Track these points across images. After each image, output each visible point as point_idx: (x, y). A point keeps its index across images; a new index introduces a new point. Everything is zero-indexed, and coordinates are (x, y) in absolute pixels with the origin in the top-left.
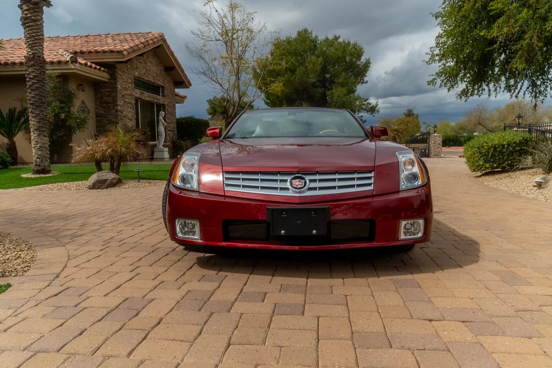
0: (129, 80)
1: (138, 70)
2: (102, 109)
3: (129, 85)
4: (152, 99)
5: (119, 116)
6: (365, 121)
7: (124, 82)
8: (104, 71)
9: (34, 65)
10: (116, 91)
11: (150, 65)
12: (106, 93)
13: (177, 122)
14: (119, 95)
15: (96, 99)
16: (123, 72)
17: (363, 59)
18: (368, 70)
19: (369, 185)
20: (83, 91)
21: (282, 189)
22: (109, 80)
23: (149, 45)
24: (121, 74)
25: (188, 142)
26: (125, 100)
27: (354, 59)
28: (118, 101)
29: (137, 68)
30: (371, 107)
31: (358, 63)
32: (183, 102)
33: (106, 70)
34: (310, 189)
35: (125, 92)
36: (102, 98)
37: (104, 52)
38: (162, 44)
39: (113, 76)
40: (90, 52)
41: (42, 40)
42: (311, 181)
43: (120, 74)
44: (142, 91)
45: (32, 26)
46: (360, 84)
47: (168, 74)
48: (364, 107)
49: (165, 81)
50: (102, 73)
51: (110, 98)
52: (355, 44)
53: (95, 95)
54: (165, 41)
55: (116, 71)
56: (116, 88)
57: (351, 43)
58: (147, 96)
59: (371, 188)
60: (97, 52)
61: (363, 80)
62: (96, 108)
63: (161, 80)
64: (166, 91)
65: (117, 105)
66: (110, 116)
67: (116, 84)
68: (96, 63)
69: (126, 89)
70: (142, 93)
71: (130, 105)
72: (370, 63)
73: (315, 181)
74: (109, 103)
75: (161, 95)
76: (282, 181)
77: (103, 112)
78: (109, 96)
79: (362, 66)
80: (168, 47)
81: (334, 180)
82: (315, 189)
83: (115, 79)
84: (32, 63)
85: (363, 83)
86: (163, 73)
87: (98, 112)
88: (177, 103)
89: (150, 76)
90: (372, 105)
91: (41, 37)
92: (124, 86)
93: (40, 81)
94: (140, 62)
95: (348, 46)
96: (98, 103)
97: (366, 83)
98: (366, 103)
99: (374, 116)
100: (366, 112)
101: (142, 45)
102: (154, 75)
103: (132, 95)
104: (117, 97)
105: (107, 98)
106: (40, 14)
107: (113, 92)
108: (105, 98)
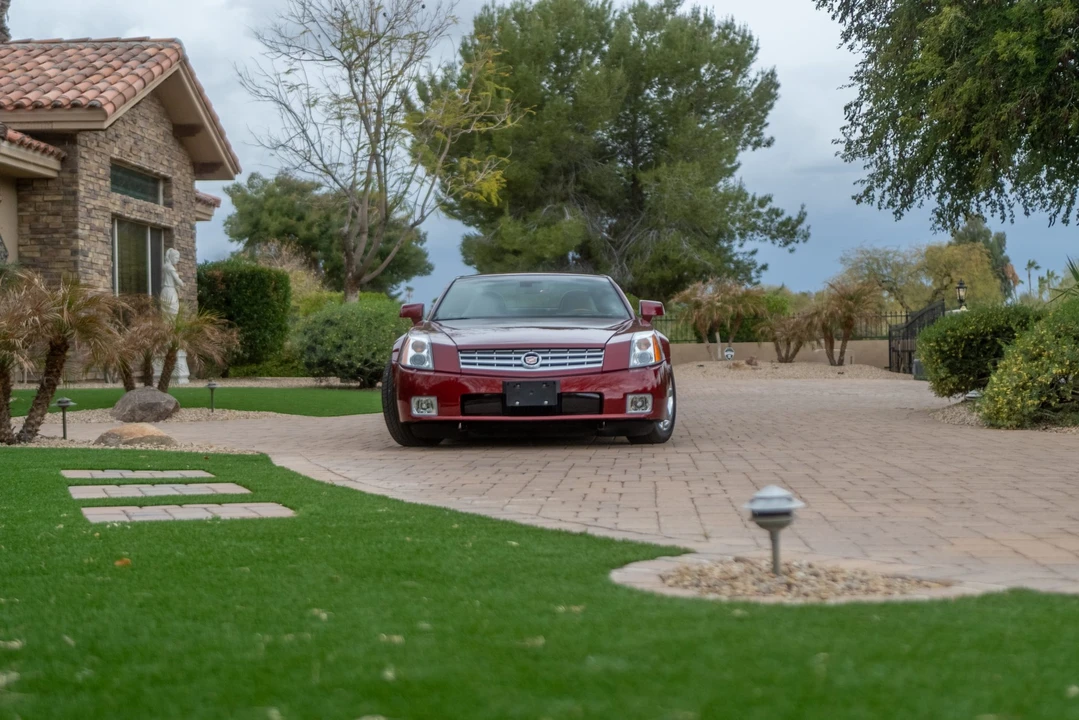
0: (101, 171)
1: (119, 142)
2: (38, 248)
3: (101, 182)
4: (146, 215)
5: (80, 265)
6: (764, 267)
7: (91, 176)
10: (76, 200)
11: (141, 123)
12: (50, 207)
13: (199, 275)
14: (82, 212)
15: (21, 221)
16: (88, 151)
17: (755, 71)
18: (771, 106)
19: (599, 362)
21: (516, 365)
22: (58, 172)
23: (153, 78)
24: (87, 157)
25: (231, 334)
26: (93, 222)
27: (728, 73)
28: (80, 226)
29: (116, 136)
30: (784, 224)
31: (740, 83)
32: (210, 216)
34: (542, 365)
35: (92, 202)
36: (37, 220)
37: (56, 106)
38: (178, 72)
39: (68, 163)
42: (543, 358)
43: (84, 158)
44: (124, 197)
46: (750, 148)
47: (183, 145)
48: (760, 223)
49: (175, 164)
51: (60, 218)
52: (729, 26)
53: (20, 210)
54: (186, 62)
55: (76, 152)
56: (75, 193)
57: (716, 24)
58: (136, 208)
59: (601, 365)
60: (37, 106)
61: (759, 134)
62: (19, 245)
63: (165, 163)
64: (174, 192)
65: (76, 237)
66: (58, 265)
67: (76, 183)
68: (34, 134)
69: (95, 195)
70: (125, 202)
71: (101, 235)
72: (777, 86)
73: (547, 358)
74: (56, 231)
75: (161, 200)
76: (516, 358)
77: (37, 255)
78: (56, 214)
79: (753, 95)
80: (191, 75)
81: (565, 358)
82: (547, 365)
83: (74, 172)
85: (757, 145)
86: (171, 140)
87: (26, 254)
88: (198, 219)
89: (142, 154)
90: (783, 218)
92: (91, 186)
95: (705, 34)
96: (26, 230)
97: (769, 143)
98: (764, 210)
99: (792, 251)
100: (768, 237)
102: (151, 150)
103: (105, 209)
104: (76, 216)
105: (50, 219)
107: (67, 203)
108: (44, 219)
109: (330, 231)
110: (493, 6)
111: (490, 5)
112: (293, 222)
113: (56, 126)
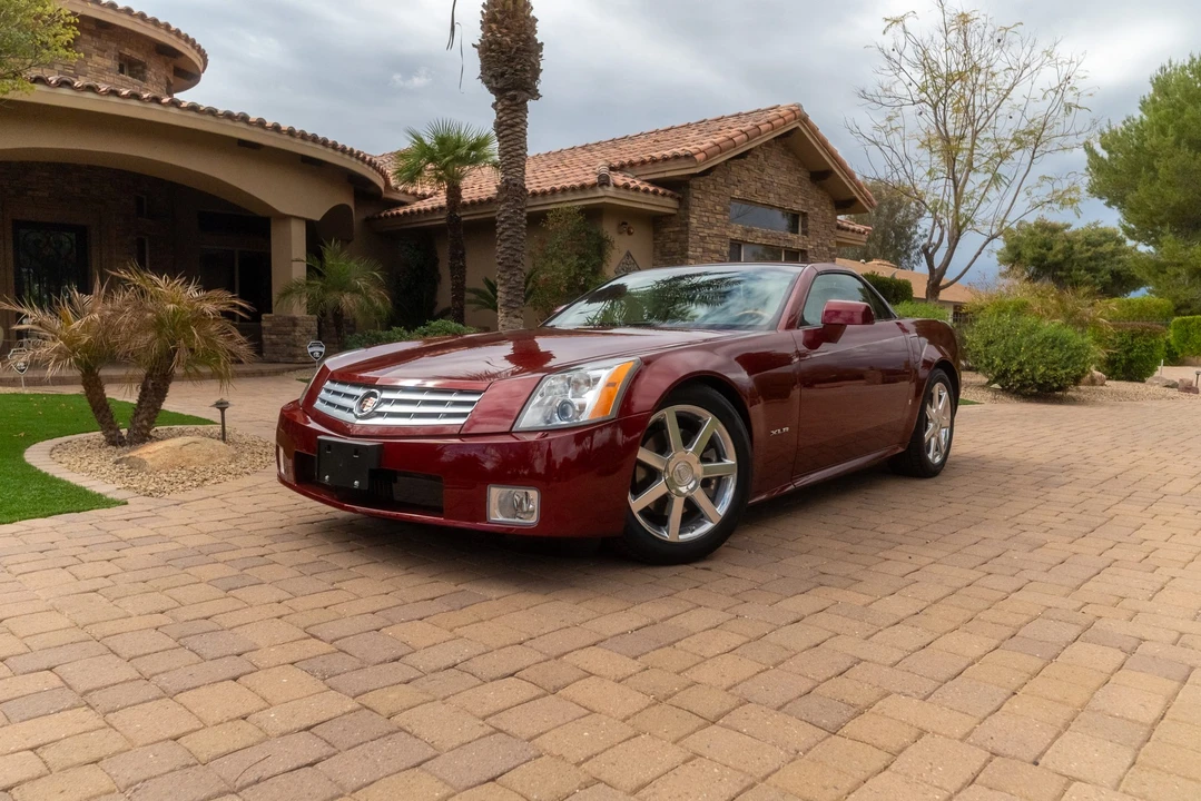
0: (718, 208)
1: (742, 186)
3: (718, 216)
4: (774, 241)
7: (705, 212)
8: (664, 195)
9: (506, 200)
10: (688, 229)
11: (770, 171)
12: (672, 236)
14: (692, 239)
15: (655, 247)
16: (704, 193)
20: (630, 233)
22: (676, 209)
23: (760, 134)
24: (700, 196)
26: (708, 246)
28: (691, 249)
29: (738, 181)
33: (669, 192)
35: (707, 231)
36: (664, 246)
37: (666, 159)
38: (797, 128)
39: (683, 203)
40: (643, 162)
41: (523, 157)
43: (698, 198)
44: (749, 227)
45: (508, 135)
47: (821, 187)
49: (811, 202)
50: (660, 198)
51: (677, 244)
53: (655, 239)
54: (804, 119)
55: (689, 193)
56: (687, 224)
58: (763, 236)
60: (654, 161)
63: (800, 201)
64: (814, 223)
65: (687, 257)
67: (688, 217)
68: (653, 182)
69: (710, 226)
70: (748, 231)
71: (719, 255)
74: (674, 253)
75: (800, 231)
78: (675, 241)
80: (814, 131)
83: (687, 208)
84: (505, 195)
86: (807, 185)
89: (771, 195)
91: (521, 152)
92: (706, 219)
93: (513, 224)
94: (748, 169)
96: (658, 254)
101: (744, 136)
102: (782, 191)
103: (724, 236)
104: (687, 241)
105: (672, 244)
106: (520, 114)
107: (681, 232)
108: (668, 246)
109: (1073, 257)
110: (1170, 66)
111: (1167, 65)
112: (1044, 251)
113: (668, 174)
